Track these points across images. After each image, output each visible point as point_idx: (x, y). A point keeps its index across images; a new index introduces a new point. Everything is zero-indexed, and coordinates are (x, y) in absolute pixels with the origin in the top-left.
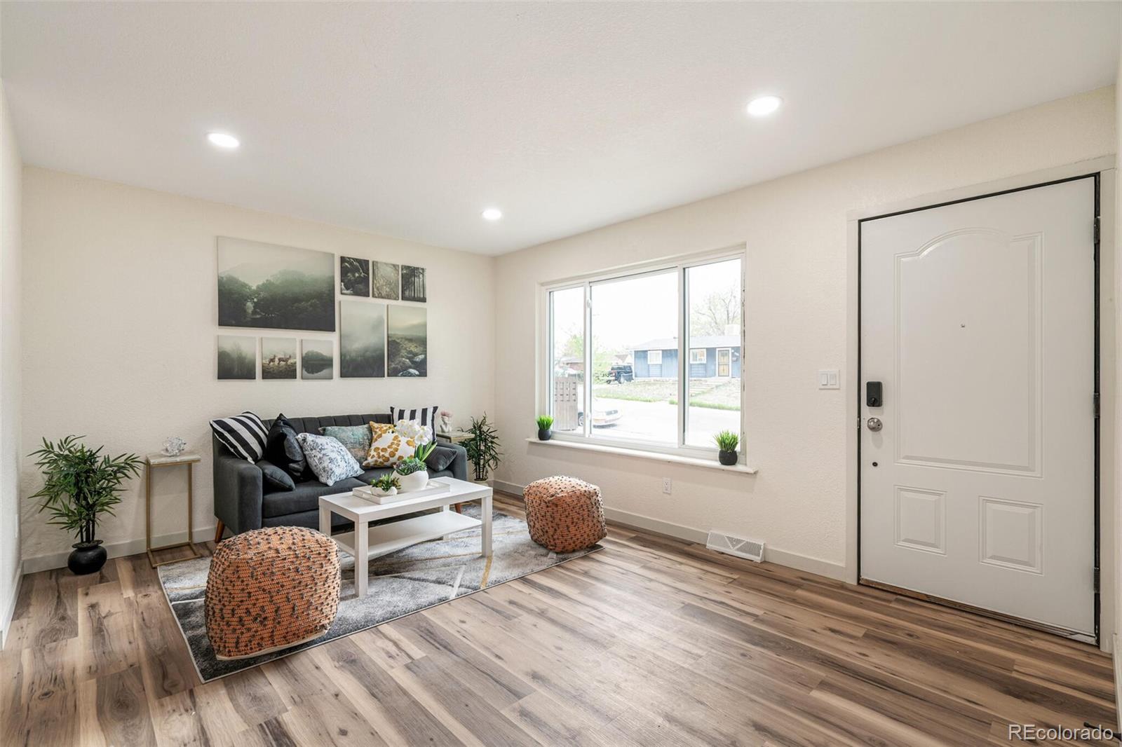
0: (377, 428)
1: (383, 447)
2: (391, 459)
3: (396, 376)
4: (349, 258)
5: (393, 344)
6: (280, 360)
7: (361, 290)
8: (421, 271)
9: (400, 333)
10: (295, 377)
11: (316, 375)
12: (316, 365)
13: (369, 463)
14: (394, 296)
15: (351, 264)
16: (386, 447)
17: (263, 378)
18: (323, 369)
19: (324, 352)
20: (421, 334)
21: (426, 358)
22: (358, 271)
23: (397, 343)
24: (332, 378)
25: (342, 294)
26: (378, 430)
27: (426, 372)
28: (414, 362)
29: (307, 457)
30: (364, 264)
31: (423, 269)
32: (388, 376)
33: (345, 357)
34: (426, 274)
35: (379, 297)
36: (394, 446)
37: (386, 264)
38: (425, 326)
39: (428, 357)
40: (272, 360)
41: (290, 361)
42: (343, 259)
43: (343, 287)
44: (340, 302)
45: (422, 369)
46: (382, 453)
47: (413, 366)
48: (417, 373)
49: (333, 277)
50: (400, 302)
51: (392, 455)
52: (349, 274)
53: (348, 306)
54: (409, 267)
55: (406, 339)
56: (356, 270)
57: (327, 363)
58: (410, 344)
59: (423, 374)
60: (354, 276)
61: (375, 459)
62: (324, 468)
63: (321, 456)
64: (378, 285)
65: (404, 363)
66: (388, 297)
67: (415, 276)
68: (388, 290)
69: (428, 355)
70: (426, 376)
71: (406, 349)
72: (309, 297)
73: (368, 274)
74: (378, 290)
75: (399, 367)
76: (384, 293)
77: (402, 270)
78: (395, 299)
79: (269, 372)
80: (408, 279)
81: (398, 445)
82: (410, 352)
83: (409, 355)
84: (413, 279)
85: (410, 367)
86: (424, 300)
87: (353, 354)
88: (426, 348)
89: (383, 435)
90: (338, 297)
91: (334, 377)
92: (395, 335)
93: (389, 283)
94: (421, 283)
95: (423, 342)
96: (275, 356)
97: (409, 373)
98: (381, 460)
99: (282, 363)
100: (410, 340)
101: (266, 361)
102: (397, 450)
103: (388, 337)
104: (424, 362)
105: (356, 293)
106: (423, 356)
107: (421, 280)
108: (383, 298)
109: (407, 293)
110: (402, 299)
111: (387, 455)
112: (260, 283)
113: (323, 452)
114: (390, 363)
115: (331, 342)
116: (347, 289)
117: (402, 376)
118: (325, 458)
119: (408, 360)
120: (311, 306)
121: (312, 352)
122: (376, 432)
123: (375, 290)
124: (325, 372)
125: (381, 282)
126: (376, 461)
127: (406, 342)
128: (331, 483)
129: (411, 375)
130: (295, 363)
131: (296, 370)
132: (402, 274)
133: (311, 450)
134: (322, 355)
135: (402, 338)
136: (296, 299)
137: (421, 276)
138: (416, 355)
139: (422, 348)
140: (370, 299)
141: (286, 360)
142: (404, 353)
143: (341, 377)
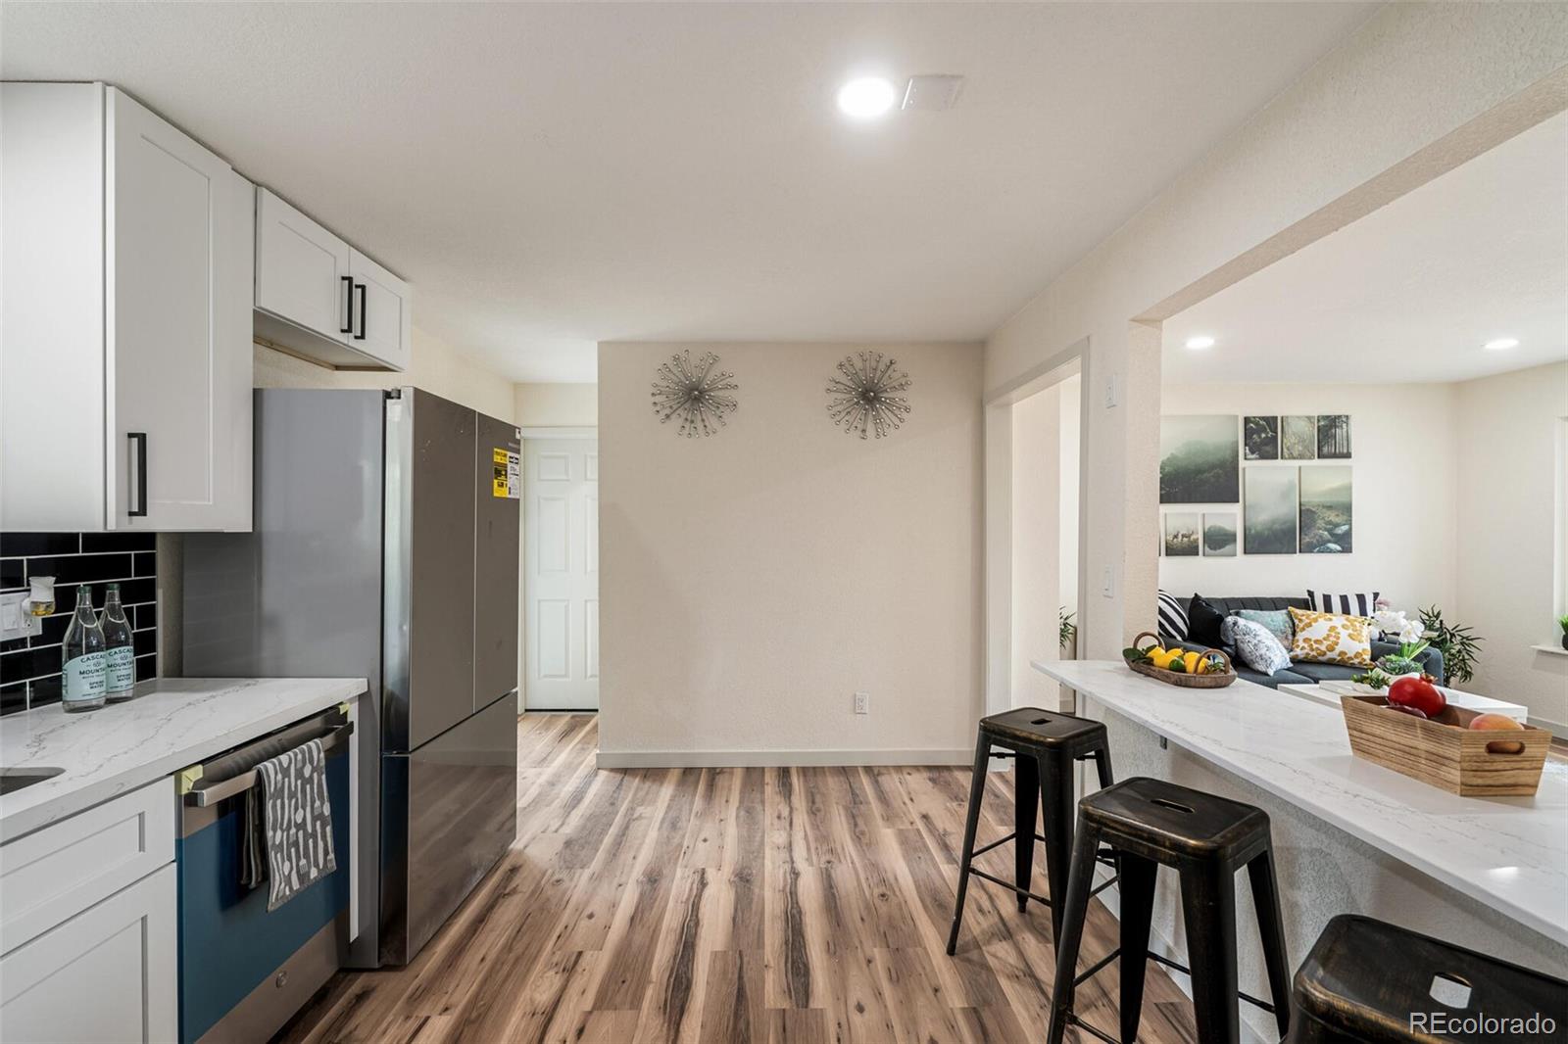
0: (1303, 615)
1: (1316, 638)
2: (1328, 653)
3: (1312, 552)
4: (1254, 417)
5: (1306, 515)
6: (1183, 536)
7: (1267, 452)
8: (1344, 419)
9: (1317, 500)
10: (1197, 554)
11: (1218, 551)
12: (1218, 541)
13: (1297, 656)
14: (1309, 454)
15: (1257, 424)
16: (1321, 639)
17: (1167, 555)
18: (1226, 544)
19: (1228, 526)
20: (1342, 499)
21: (1351, 529)
22: (1265, 431)
23: (1314, 512)
24: (1235, 555)
25: (1246, 459)
26: (1304, 618)
27: (1351, 548)
28: (1332, 535)
29: (1239, 642)
30: (1271, 422)
31: (1347, 417)
32: (1300, 552)
33: (1250, 530)
34: (1352, 422)
35: (1289, 458)
36: (1332, 639)
37: (1298, 417)
38: (1349, 488)
39: (1353, 529)
40: (1176, 537)
41: (1192, 538)
42: (1247, 420)
43: (1247, 451)
44: (1244, 469)
45: (1345, 543)
46: (1315, 646)
47: (1332, 539)
48: (1339, 548)
49: (1237, 442)
50: (1317, 462)
51: (1331, 649)
52: (1255, 436)
53: (1254, 472)
54: (1328, 417)
55: (1324, 507)
56: (1260, 429)
57: (1231, 538)
58: (1329, 513)
59: (1347, 549)
60: (1260, 437)
61: (1306, 651)
62: (1261, 656)
63: (1256, 642)
64: (1289, 444)
65: (1321, 536)
66: (1301, 457)
67: (1336, 427)
68: (1300, 448)
69: (1353, 524)
70: (1351, 552)
71: (1323, 518)
72: (1213, 467)
73: (1276, 433)
74: (1288, 449)
75: (1315, 541)
76: (1295, 454)
77: (1319, 421)
78: (1310, 458)
79: (1173, 549)
80: (1327, 431)
81: (1338, 638)
82: (1330, 523)
83: (1328, 527)
84: (1333, 431)
85: (1329, 541)
86: (1348, 456)
87: (1259, 528)
88: (1351, 516)
89: (1313, 624)
90: (1242, 463)
91: (1238, 553)
92: (1309, 502)
93: (1301, 441)
94: (1345, 434)
95: (1347, 509)
96: (1178, 533)
97: (1328, 548)
98: (1314, 653)
99: (1185, 540)
100: (1330, 507)
101: (1170, 538)
102: (1337, 644)
103: (1300, 505)
104: (1348, 534)
105: (1263, 457)
106: (1346, 527)
107: (1345, 430)
108: (1294, 458)
109: (1325, 450)
110: (1319, 457)
111: (1323, 648)
112: (1165, 458)
113: (1258, 638)
114: (1303, 536)
115: (1234, 515)
116: (1253, 453)
117: (1319, 552)
118: (1261, 645)
119: (1326, 533)
120: (1213, 476)
121: (1215, 527)
122: (1300, 620)
123: (1285, 450)
124: (1228, 548)
125: (1292, 441)
126: (1308, 654)
127: (1324, 510)
128: (1271, 672)
129: (1331, 551)
130: (1198, 539)
131: (1198, 546)
132: (1319, 427)
133: (1244, 635)
134: (1226, 530)
135: (1319, 505)
136: (1199, 471)
137: (1344, 425)
138: (1337, 525)
139: (1345, 518)
140: (1279, 462)
141: (1188, 536)
142: (1320, 523)
143: (1245, 553)
